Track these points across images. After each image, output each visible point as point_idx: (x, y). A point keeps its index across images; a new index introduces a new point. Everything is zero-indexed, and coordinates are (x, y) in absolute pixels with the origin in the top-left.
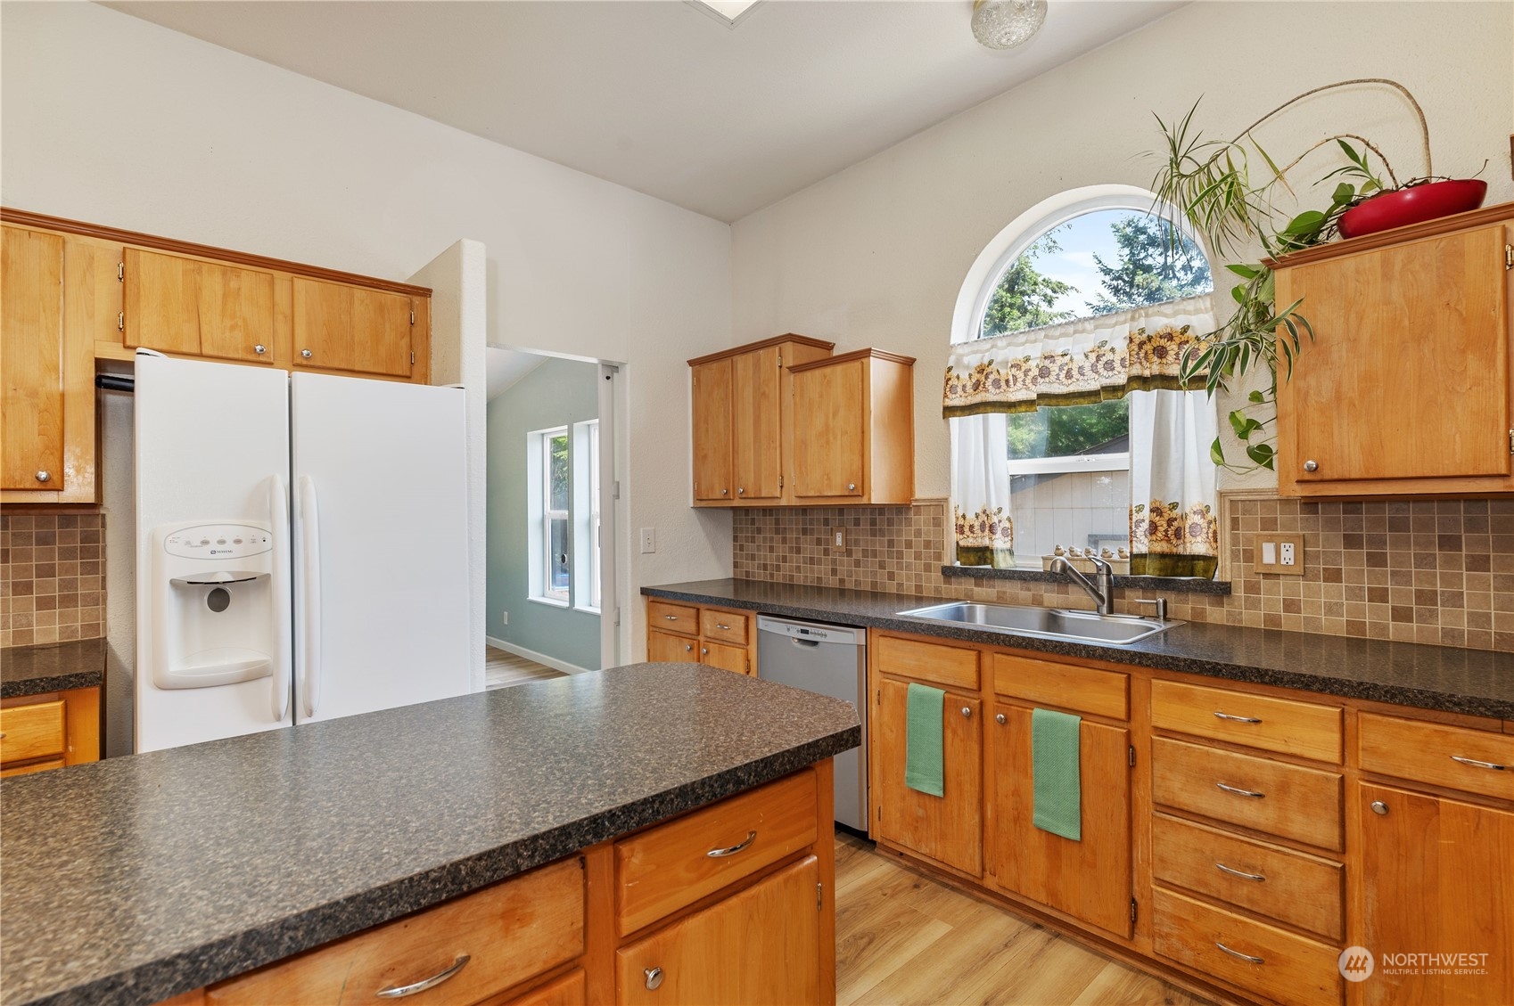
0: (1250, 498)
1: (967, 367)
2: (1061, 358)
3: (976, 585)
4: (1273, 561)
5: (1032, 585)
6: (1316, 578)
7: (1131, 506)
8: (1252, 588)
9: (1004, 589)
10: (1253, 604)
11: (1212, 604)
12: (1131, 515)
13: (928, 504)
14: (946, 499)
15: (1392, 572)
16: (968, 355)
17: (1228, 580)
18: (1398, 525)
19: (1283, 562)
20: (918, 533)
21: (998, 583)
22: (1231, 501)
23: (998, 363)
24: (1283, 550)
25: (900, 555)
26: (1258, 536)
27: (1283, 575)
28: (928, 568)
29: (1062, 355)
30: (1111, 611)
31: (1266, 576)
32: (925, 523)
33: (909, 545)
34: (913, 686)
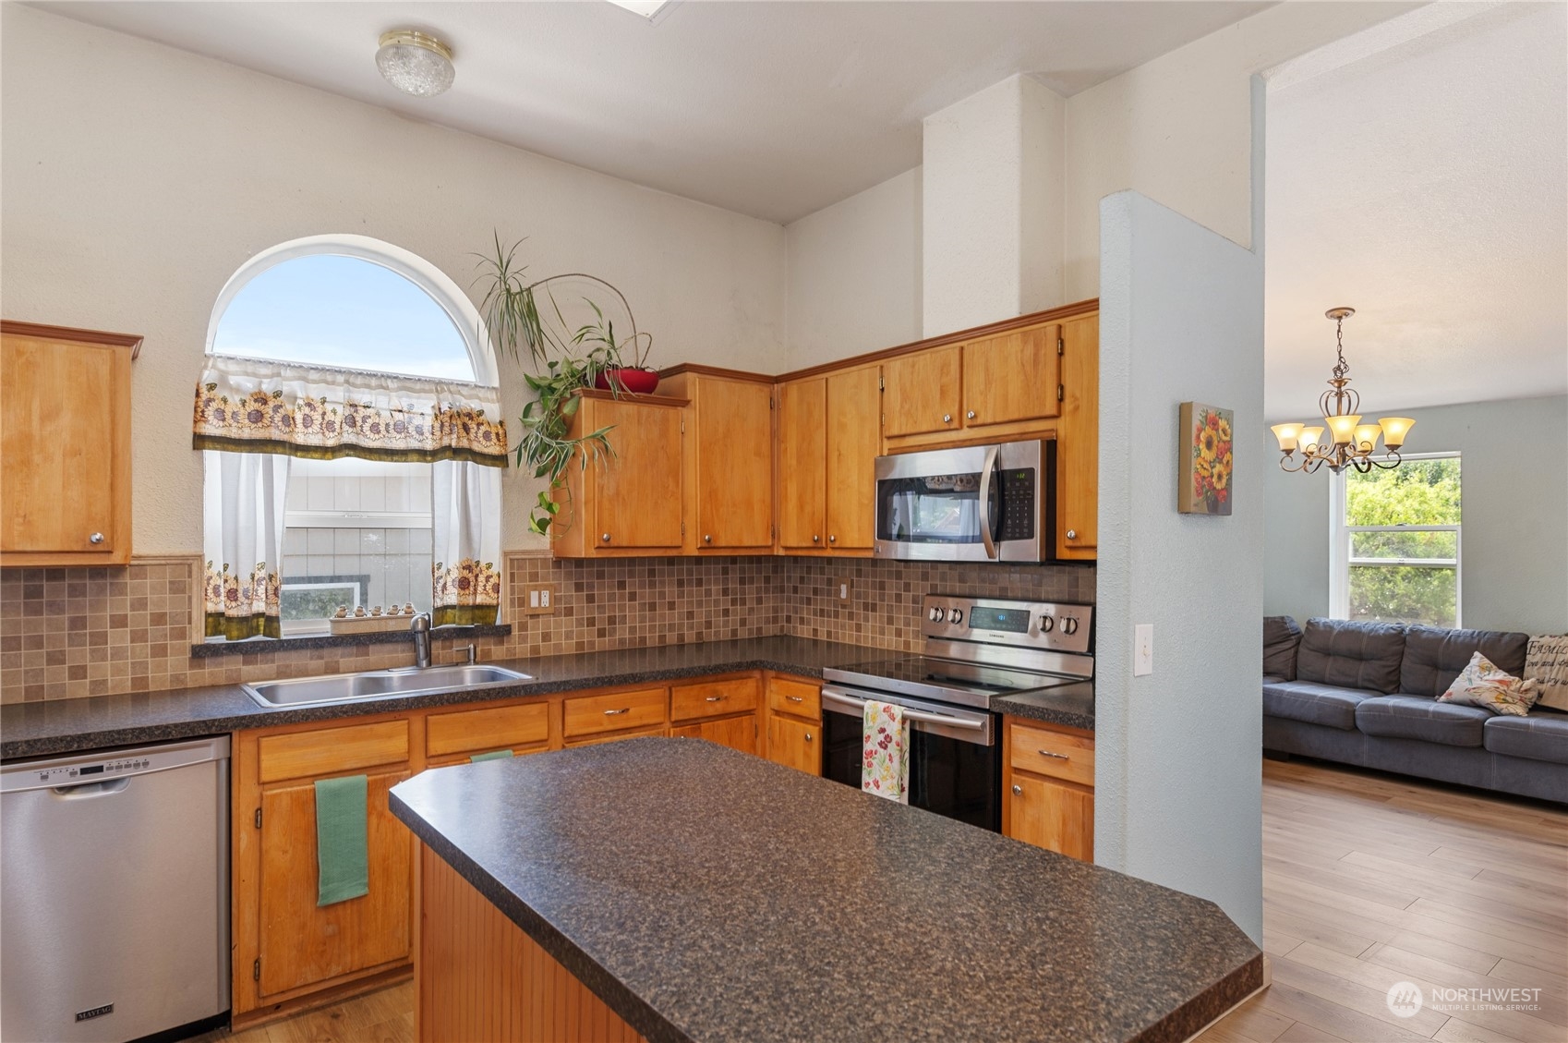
0: (523, 557)
1: (238, 390)
2: (363, 410)
3: (245, 663)
4: (537, 605)
5: (326, 652)
6: (560, 615)
7: (433, 563)
8: (523, 627)
9: (288, 662)
10: (523, 639)
11: (495, 644)
12: (433, 572)
13: (163, 562)
14: (200, 556)
15: (598, 606)
16: (236, 374)
17: (509, 623)
18: (601, 575)
19: (543, 605)
20: (140, 604)
21: (278, 655)
22: (511, 559)
23: (285, 396)
24: (543, 596)
25: (100, 638)
26: (528, 586)
27: (543, 615)
28: (160, 651)
29: (364, 407)
30: (430, 664)
31: (532, 616)
32: (153, 588)
33: (120, 622)
34: (319, 784)
